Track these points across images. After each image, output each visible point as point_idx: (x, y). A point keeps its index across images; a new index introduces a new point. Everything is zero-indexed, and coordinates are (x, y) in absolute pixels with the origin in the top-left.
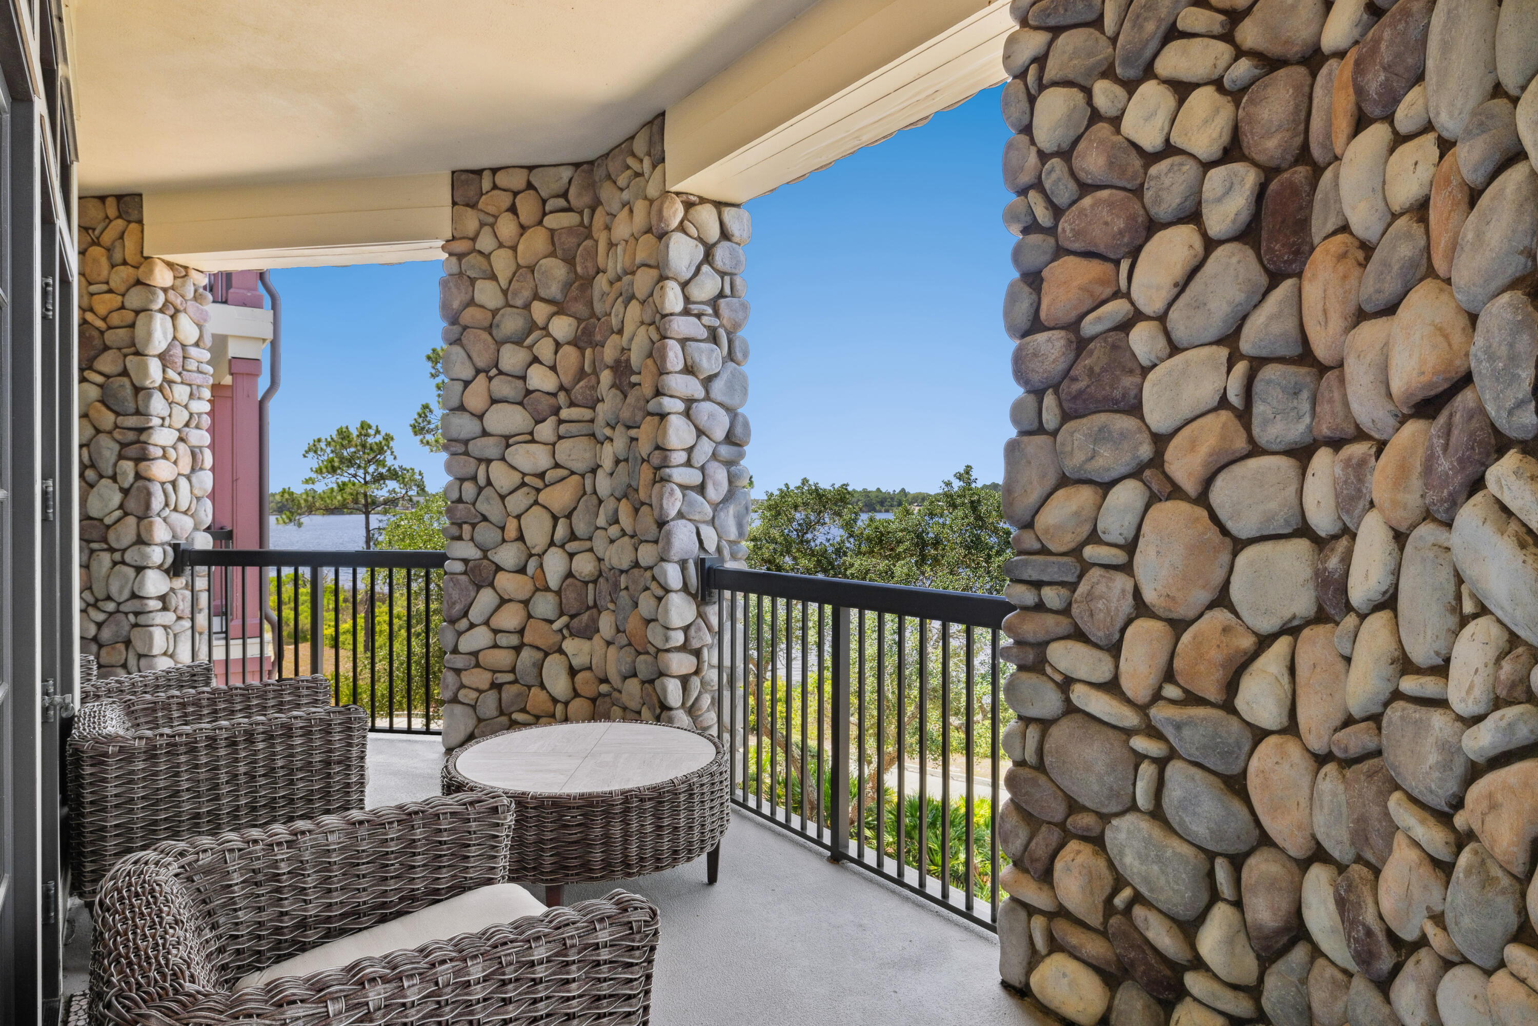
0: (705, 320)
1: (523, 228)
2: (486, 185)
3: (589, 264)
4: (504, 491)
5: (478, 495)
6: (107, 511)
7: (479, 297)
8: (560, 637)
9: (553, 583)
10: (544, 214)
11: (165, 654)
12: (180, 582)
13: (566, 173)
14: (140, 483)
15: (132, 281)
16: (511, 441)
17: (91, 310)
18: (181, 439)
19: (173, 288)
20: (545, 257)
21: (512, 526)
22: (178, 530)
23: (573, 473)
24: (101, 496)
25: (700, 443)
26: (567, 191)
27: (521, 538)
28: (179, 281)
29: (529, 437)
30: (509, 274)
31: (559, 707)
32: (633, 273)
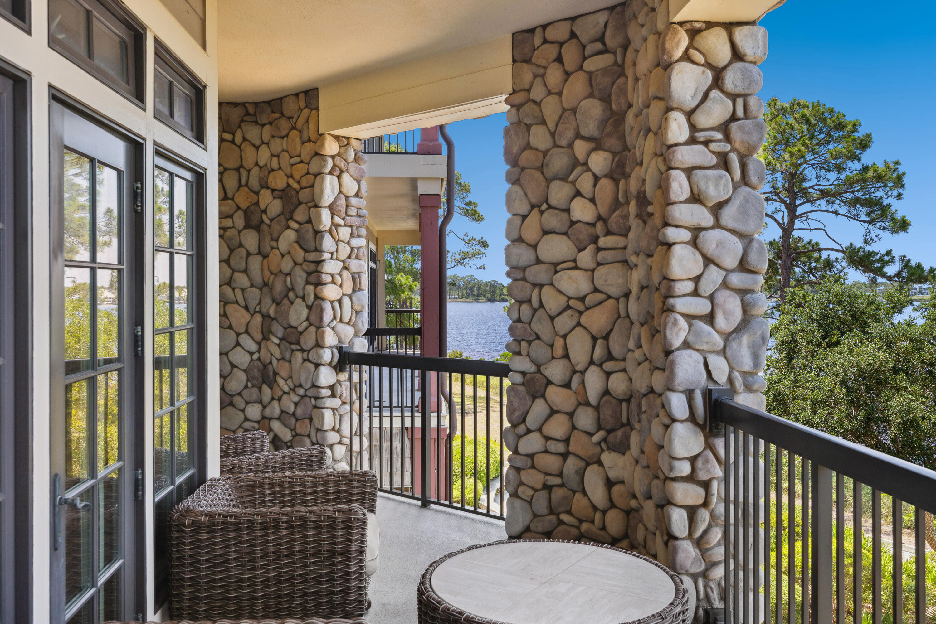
0: (714, 146)
1: (568, 74)
2: (538, 41)
3: (622, 100)
4: (553, 313)
5: (533, 316)
6: (300, 322)
7: (534, 142)
8: (598, 449)
9: (593, 398)
10: (585, 59)
11: (333, 429)
12: (344, 376)
13: (602, 18)
14: (317, 302)
15: (313, 153)
16: (558, 268)
17: (292, 176)
18: (345, 268)
19: (339, 155)
20: (586, 98)
21: (559, 343)
22: (343, 336)
23: (609, 297)
24: (296, 310)
25: (708, 272)
26: (604, 34)
27: (566, 356)
28: (343, 149)
29: (572, 264)
30: (556, 118)
31: (598, 516)
32: (648, 107)
